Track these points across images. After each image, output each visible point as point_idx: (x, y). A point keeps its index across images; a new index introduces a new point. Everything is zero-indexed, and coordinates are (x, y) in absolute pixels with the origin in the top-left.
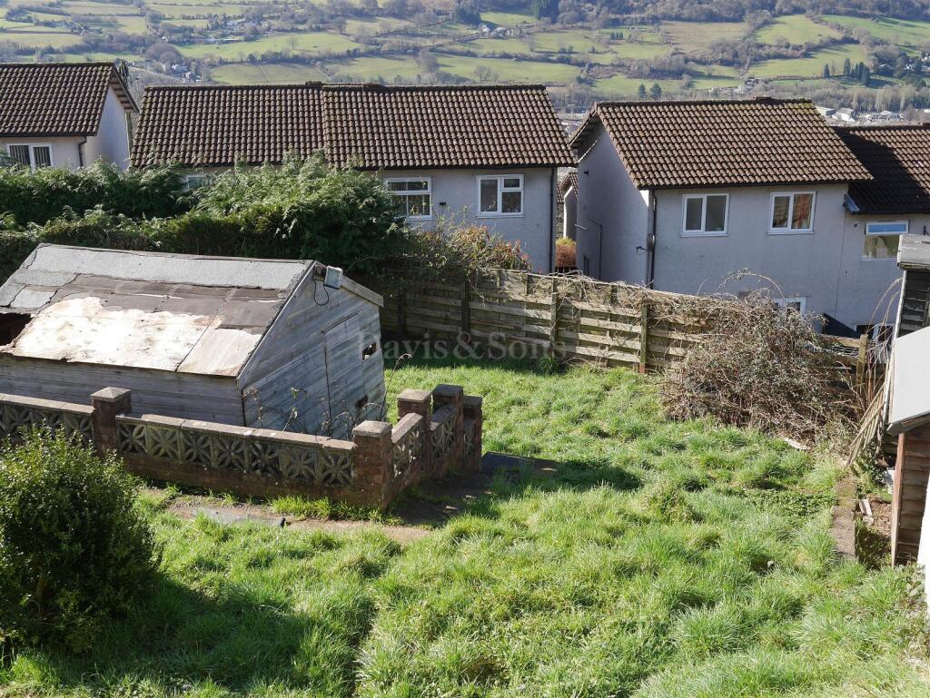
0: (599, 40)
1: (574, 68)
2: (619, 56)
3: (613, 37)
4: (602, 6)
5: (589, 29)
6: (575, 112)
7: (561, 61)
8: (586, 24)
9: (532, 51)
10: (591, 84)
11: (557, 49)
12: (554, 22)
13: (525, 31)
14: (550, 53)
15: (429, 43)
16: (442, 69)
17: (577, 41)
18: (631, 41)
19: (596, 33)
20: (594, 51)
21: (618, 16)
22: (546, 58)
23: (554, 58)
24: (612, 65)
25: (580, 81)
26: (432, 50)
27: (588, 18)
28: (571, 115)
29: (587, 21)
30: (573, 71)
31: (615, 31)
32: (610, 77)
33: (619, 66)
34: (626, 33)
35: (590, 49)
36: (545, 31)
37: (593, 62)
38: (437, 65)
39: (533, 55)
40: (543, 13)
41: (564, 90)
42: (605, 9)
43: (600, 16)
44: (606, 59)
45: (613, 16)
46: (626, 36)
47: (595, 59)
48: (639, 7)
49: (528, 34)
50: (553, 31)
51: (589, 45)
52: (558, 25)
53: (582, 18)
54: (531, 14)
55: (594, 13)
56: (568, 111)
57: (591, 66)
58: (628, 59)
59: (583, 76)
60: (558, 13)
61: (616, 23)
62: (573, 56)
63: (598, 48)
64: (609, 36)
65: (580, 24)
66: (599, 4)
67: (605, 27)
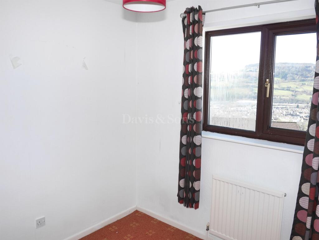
0: (298, 85)
1: (291, 92)
2: (304, 89)
3: (303, 84)
4: (300, 76)
5: (296, 82)
6: (291, 103)
7: (287, 90)
8: (295, 81)
9: (279, 87)
10: (296, 96)
11: (286, 87)
12: (286, 80)
13: (277, 82)
14: (285, 88)
15: (251, 84)
16: (254, 91)
17: (292, 85)
18: (308, 85)
19: (298, 83)
20: (297, 88)
21: (304, 79)
22: (283, 89)
23: (285, 89)
24: (302, 91)
25: (292, 95)
26: (252, 86)
27: (296, 79)
28: (290, 104)
29: (295, 80)
30: (291, 93)
31: (303, 83)
32: (301, 95)
33: (304, 92)
34: (306, 83)
35: (296, 87)
36: (283, 82)
37: (296, 90)
38: (253, 90)
39: (280, 88)
40: (282, 78)
41: (288, 97)
42: (301, 77)
43: (299, 79)
44: (300, 90)
45: (303, 79)
46: (306, 84)
47: (297, 90)
48: (310, 76)
49: (278, 83)
50: (285, 82)
51: (296, 86)
52: (287, 81)
53: (294, 79)
54: (279, 77)
55: (297, 78)
56: (289, 103)
57: (296, 91)
58: (307, 90)
59: (293, 94)
60: (287, 78)
61: (303, 80)
62: (291, 89)
63: (298, 87)
64: (301, 84)
65: (293, 80)
66: (299, 75)
67: (300, 81)
